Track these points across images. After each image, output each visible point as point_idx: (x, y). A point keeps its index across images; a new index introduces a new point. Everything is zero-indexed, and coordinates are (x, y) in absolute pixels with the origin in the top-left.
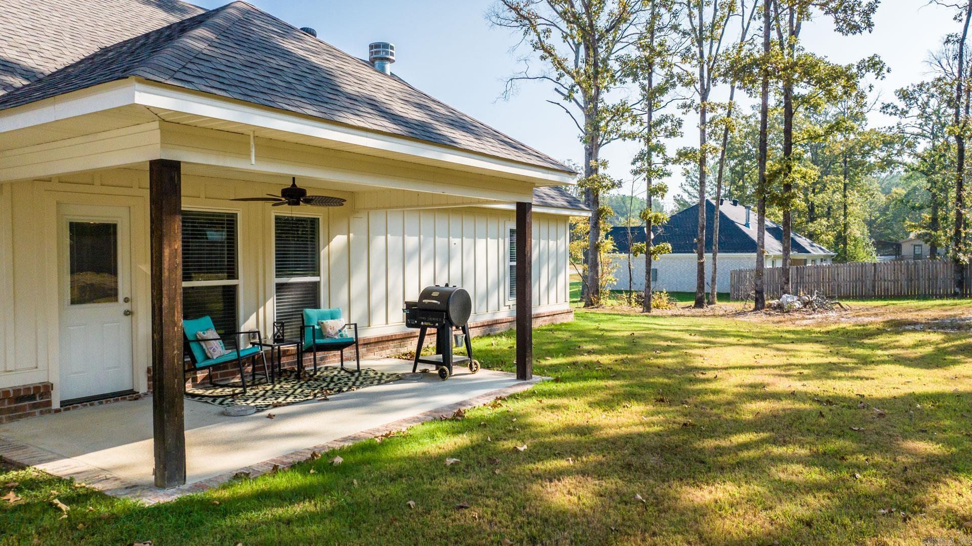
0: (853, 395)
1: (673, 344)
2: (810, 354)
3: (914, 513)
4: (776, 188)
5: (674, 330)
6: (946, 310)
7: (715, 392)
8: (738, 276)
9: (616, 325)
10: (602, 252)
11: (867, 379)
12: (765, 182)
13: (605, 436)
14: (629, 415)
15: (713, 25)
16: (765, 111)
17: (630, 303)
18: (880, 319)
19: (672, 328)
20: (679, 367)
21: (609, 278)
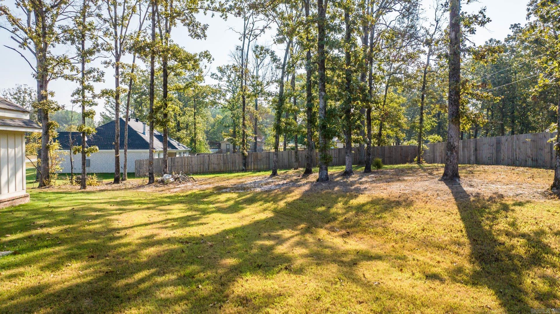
0: (198, 235)
1: (100, 213)
2: (178, 211)
3: (224, 302)
4: (159, 116)
5: (101, 203)
6: (239, 179)
7: (125, 245)
8: (139, 164)
9: (62, 202)
10: (51, 151)
11: (205, 224)
12: (153, 111)
13: (52, 292)
14: (71, 272)
15: (123, 18)
16: (152, 73)
17: (72, 183)
18: (211, 186)
19: (99, 201)
20: (103, 230)
21: (56, 167)
